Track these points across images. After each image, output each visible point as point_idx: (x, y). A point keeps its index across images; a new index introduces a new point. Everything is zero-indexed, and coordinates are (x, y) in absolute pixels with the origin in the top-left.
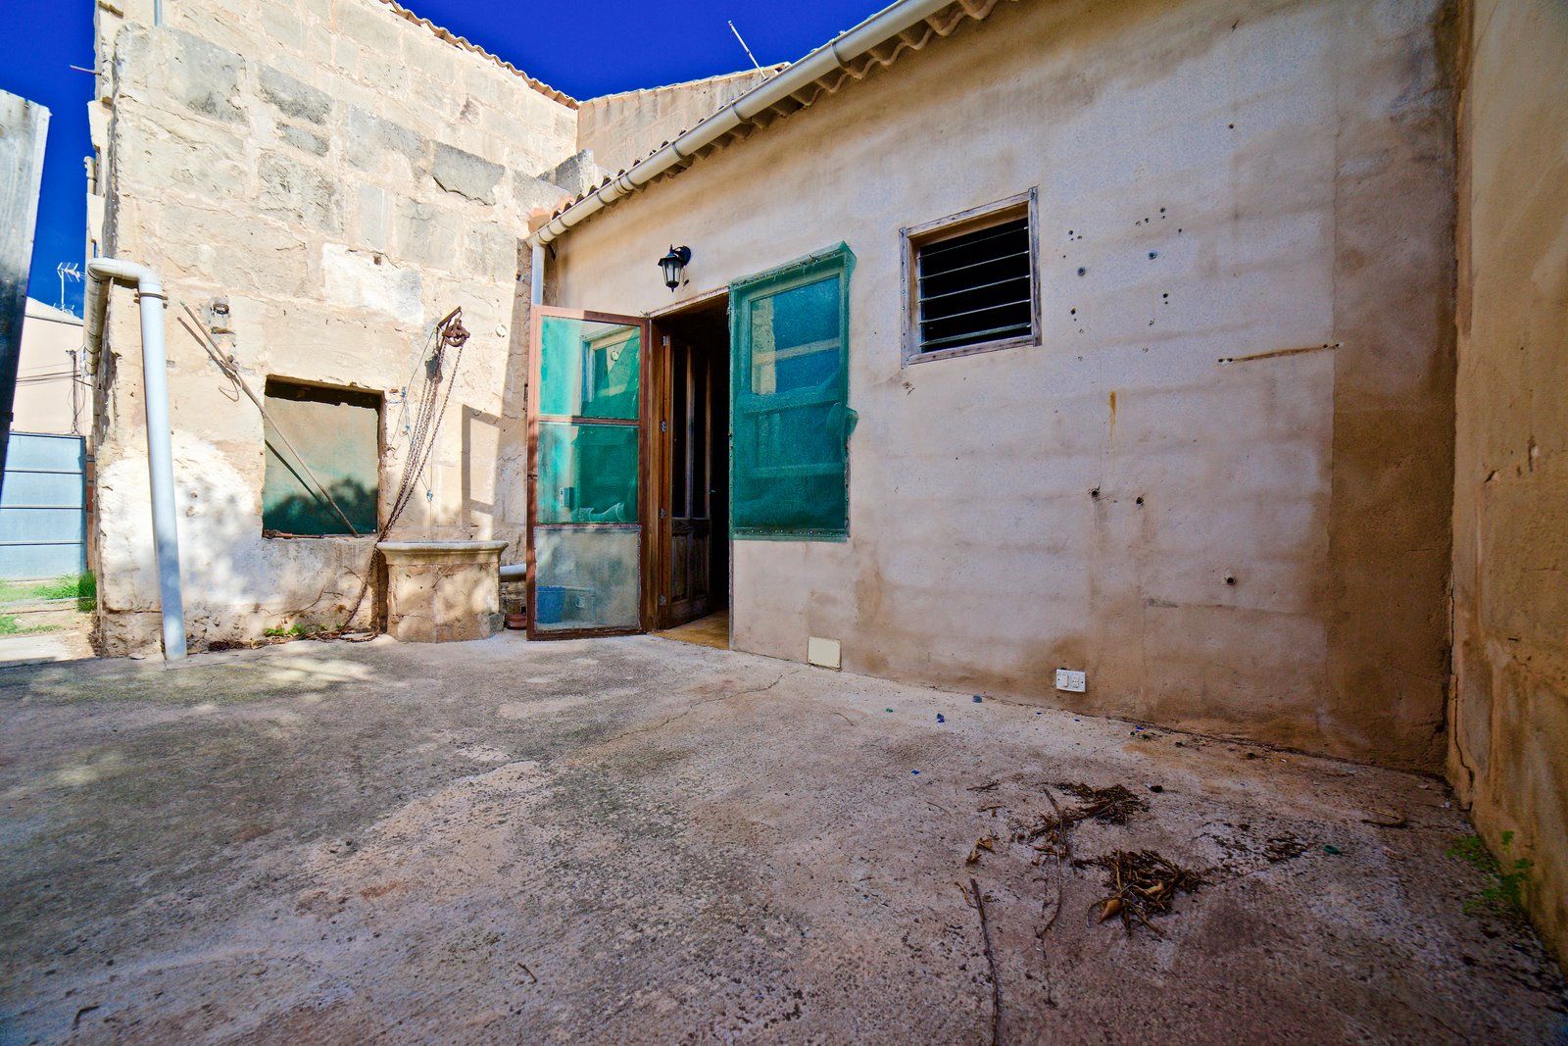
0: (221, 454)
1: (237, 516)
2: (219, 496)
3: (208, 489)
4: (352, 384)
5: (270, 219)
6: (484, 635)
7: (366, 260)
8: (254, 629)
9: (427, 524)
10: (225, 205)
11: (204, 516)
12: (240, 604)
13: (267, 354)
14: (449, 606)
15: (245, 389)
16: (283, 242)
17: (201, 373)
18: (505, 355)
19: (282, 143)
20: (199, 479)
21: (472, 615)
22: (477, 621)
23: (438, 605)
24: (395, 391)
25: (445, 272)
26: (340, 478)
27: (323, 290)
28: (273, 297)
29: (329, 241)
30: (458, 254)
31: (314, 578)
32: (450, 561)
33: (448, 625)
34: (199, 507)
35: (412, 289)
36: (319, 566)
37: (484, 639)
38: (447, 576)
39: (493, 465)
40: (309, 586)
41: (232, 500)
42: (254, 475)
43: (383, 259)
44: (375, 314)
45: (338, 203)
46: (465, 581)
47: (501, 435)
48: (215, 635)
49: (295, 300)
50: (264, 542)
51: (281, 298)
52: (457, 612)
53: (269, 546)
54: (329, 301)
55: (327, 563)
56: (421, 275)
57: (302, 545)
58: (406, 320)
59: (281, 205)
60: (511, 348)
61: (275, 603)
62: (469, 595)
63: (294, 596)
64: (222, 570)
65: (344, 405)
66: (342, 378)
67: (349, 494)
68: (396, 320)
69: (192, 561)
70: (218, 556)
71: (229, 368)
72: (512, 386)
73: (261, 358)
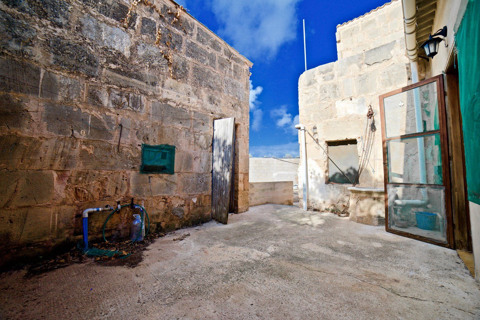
0: (316, 163)
1: (320, 178)
2: (317, 173)
3: (314, 172)
4: (346, 139)
5: (323, 102)
6: (375, 224)
7: (347, 101)
8: (323, 207)
9: (373, 182)
10: (315, 103)
11: (314, 178)
12: (321, 201)
13: (324, 136)
14: (362, 211)
15: (320, 146)
16: (326, 106)
17: (312, 144)
18: (405, 113)
19: (324, 82)
20: (313, 169)
21: (370, 216)
22: (372, 219)
23: (358, 210)
24: (359, 138)
25: (374, 92)
26: (349, 167)
27: (336, 114)
28: (326, 121)
29: (337, 100)
30: (378, 84)
31: (337, 196)
32: (362, 195)
33: (362, 218)
34: (313, 176)
35: (362, 103)
36: (339, 193)
37: (374, 226)
38: (361, 200)
39: (402, 158)
40: (336, 198)
41: (319, 174)
42: (323, 168)
43: (353, 98)
44: (351, 116)
45: (338, 89)
46: (368, 203)
47: (405, 145)
48: (315, 207)
49: (330, 120)
50: (325, 185)
51: (327, 120)
52: (365, 214)
53: (327, 186)
54: (338, 117)
55: (341, 192)
56: (365, 97)
57: (334, 186)
58: (362, 114)
59: (325, 97)
60: (407, 109)
61: (328, 202)
62: (369, 209)
63: (332, 200)
64: (317, 191)
65: (349, 145)
66: (343, 138)
67: (352, 172)
68: (358, 115)
69: (312, 189)
70: (316, 188)
71: (317, 141)
72: (410, 125)
73: (323, 137)
